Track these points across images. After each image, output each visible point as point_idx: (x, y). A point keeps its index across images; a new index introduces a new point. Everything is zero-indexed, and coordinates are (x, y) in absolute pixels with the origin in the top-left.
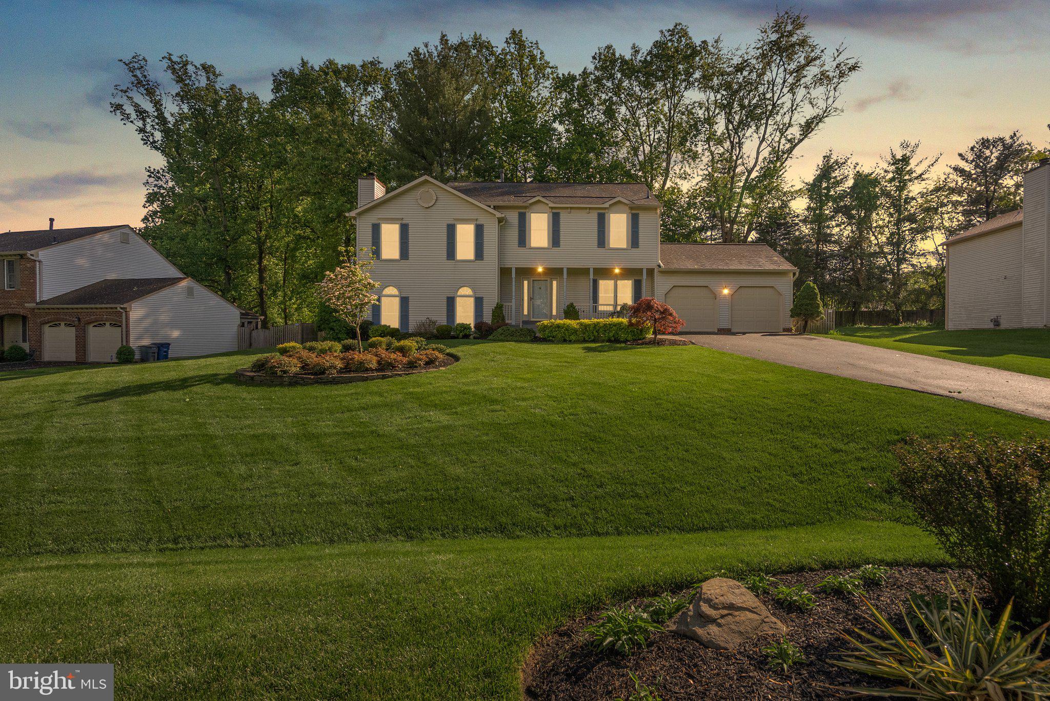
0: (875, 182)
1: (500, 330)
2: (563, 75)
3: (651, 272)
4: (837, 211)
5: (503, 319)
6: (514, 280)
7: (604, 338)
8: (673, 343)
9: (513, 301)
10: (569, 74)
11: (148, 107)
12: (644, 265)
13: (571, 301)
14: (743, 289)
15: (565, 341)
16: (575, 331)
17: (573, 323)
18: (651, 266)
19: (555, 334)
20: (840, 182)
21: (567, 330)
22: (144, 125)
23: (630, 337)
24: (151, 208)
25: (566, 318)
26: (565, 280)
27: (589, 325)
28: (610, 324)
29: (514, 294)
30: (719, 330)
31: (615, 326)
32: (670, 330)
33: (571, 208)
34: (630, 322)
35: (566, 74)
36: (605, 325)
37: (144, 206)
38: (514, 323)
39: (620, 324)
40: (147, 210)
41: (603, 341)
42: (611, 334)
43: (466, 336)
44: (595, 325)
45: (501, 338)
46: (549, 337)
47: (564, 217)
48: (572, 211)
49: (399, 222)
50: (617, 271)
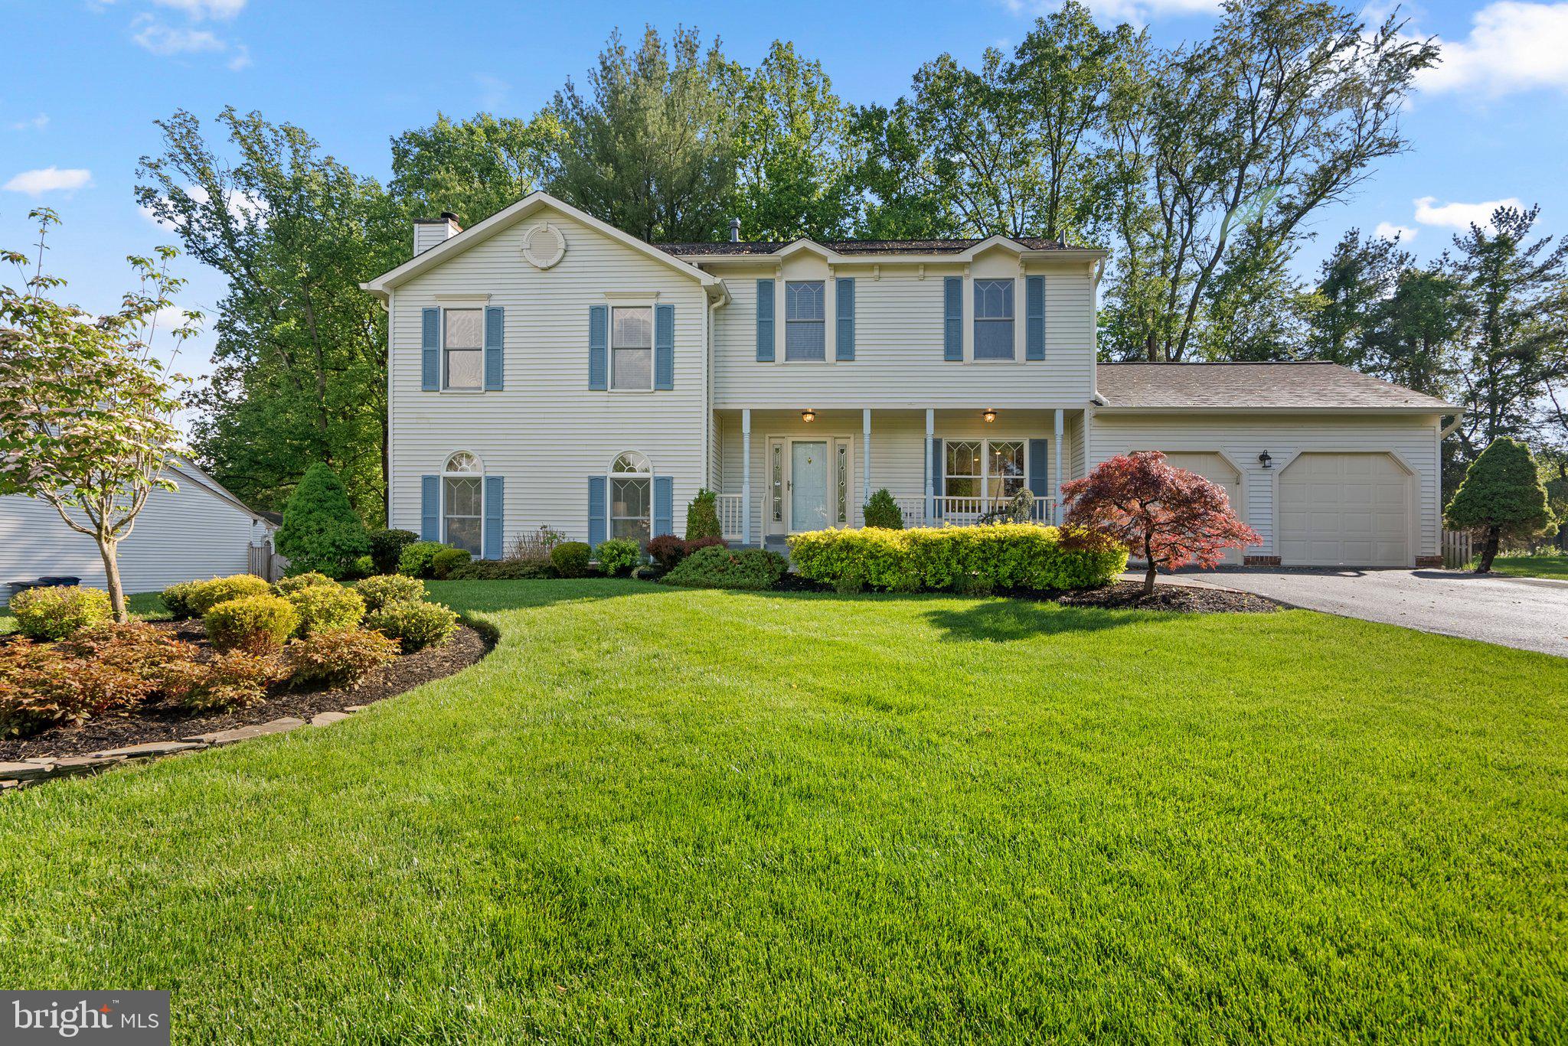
0: (1446, 287)
1: (696, 557)
2: (862, 108)
3: (1074, 418)
4: (1370, 340)
5: (716, 528)
6: (746, 439)
7: (982, 581)
8: (1219, 602)
9: (746, 488)
10: (873, 107)
11: (199, 195)
12: (1059, 401)
13: (882, 486)
14: (1307, 457)
15: (867, 589)
16: (896, 561)
17: (890, 539)
18: (1074, 404)
19: (837, 567)
20: (1370, 292)
21: (872, 556)
22: (189, 222)
23: (1062, 581)
24: (222, 364)
25: (869, 524)
26: (867, 439)
27: (937, 543)
28: (1001, 541)
29: (746, 471)
30: (1247, 561)
31: (1015, 544)
32: (1191, 559)
33: (882, 267)
34: (1065, 533)
35: (868, 108)
36: (984, 542)
37: (212, 361)
38: (746, 542)
39: (1030, 541)
40: (216, 366)
41: (980, 593)
42: (1004, 571)
43: (624, 572)
44: (956, 544)
45: (694, 576)
46: (821, 575)
47: (865, 289)
48: (883, 274)
49: (483, 304)
50: (990, 417)
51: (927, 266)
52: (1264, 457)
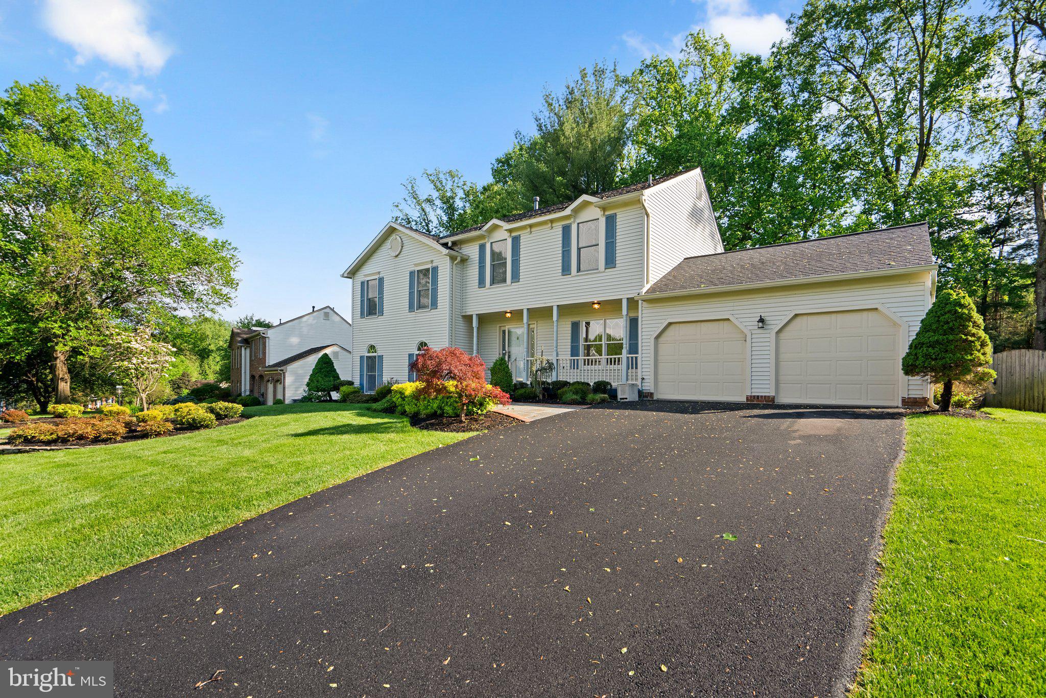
6: (475, 330)
12: (622, 294)
14: (802, 318)
18: (630, 294)
29: (475, 347)
30: (747, 399)
48: (533, 230)
49: (377, 277)
50: (596, 306)
51: (552, 221)
52: (762, 320)
